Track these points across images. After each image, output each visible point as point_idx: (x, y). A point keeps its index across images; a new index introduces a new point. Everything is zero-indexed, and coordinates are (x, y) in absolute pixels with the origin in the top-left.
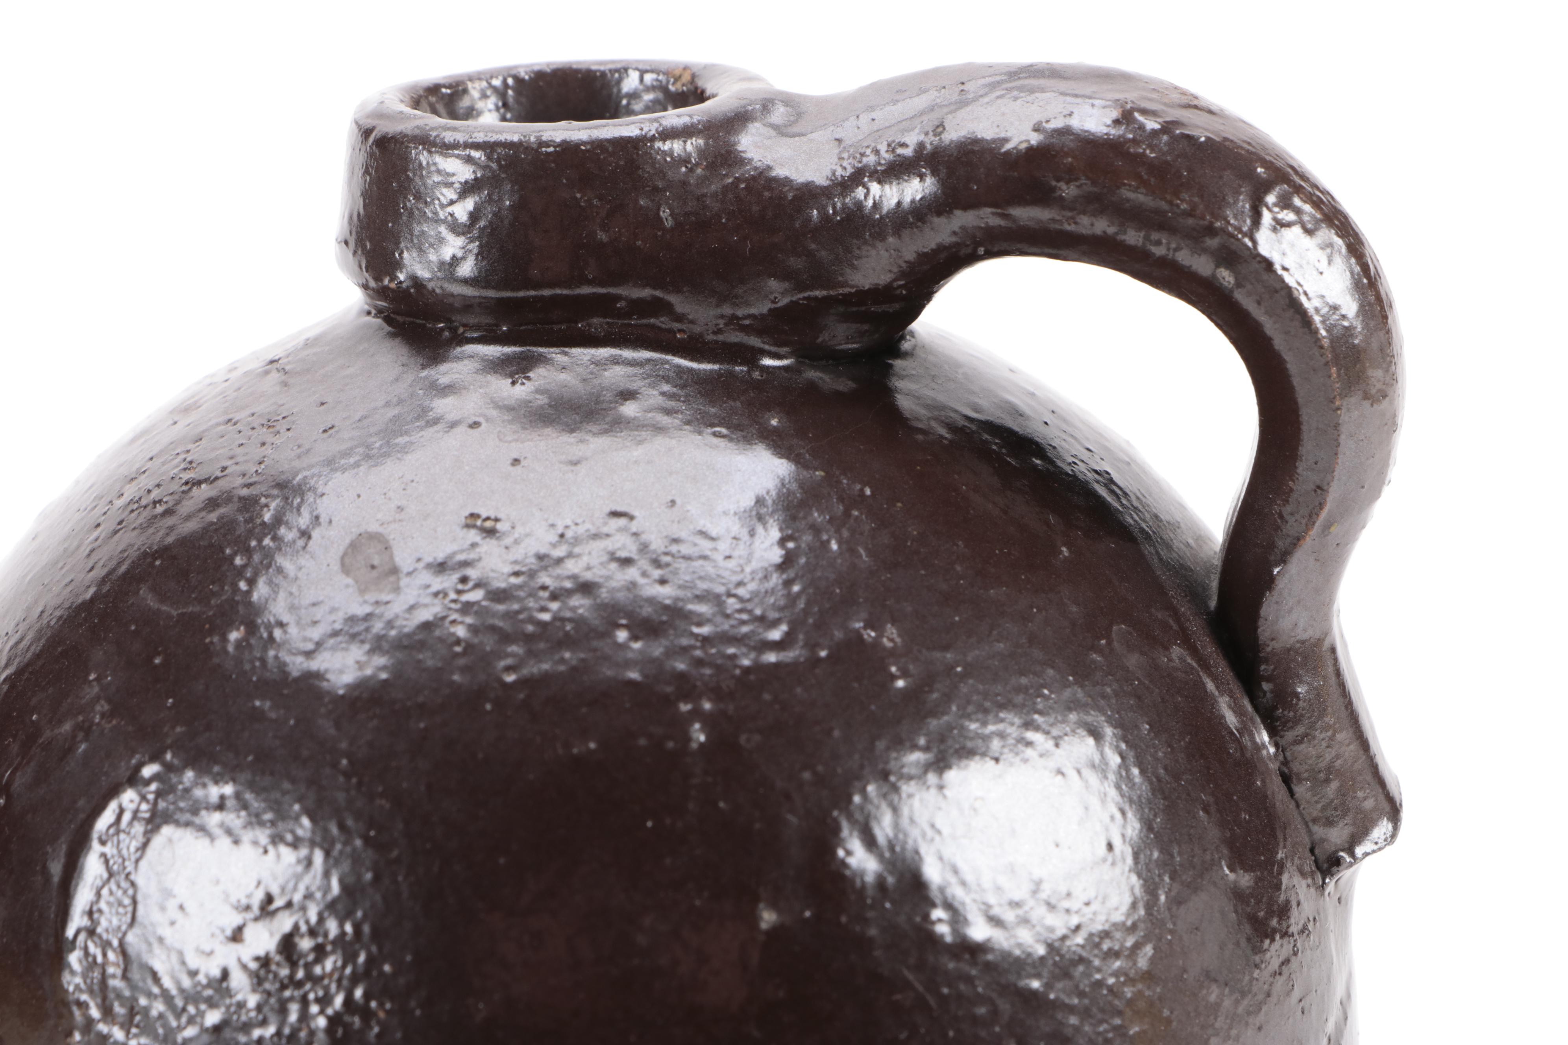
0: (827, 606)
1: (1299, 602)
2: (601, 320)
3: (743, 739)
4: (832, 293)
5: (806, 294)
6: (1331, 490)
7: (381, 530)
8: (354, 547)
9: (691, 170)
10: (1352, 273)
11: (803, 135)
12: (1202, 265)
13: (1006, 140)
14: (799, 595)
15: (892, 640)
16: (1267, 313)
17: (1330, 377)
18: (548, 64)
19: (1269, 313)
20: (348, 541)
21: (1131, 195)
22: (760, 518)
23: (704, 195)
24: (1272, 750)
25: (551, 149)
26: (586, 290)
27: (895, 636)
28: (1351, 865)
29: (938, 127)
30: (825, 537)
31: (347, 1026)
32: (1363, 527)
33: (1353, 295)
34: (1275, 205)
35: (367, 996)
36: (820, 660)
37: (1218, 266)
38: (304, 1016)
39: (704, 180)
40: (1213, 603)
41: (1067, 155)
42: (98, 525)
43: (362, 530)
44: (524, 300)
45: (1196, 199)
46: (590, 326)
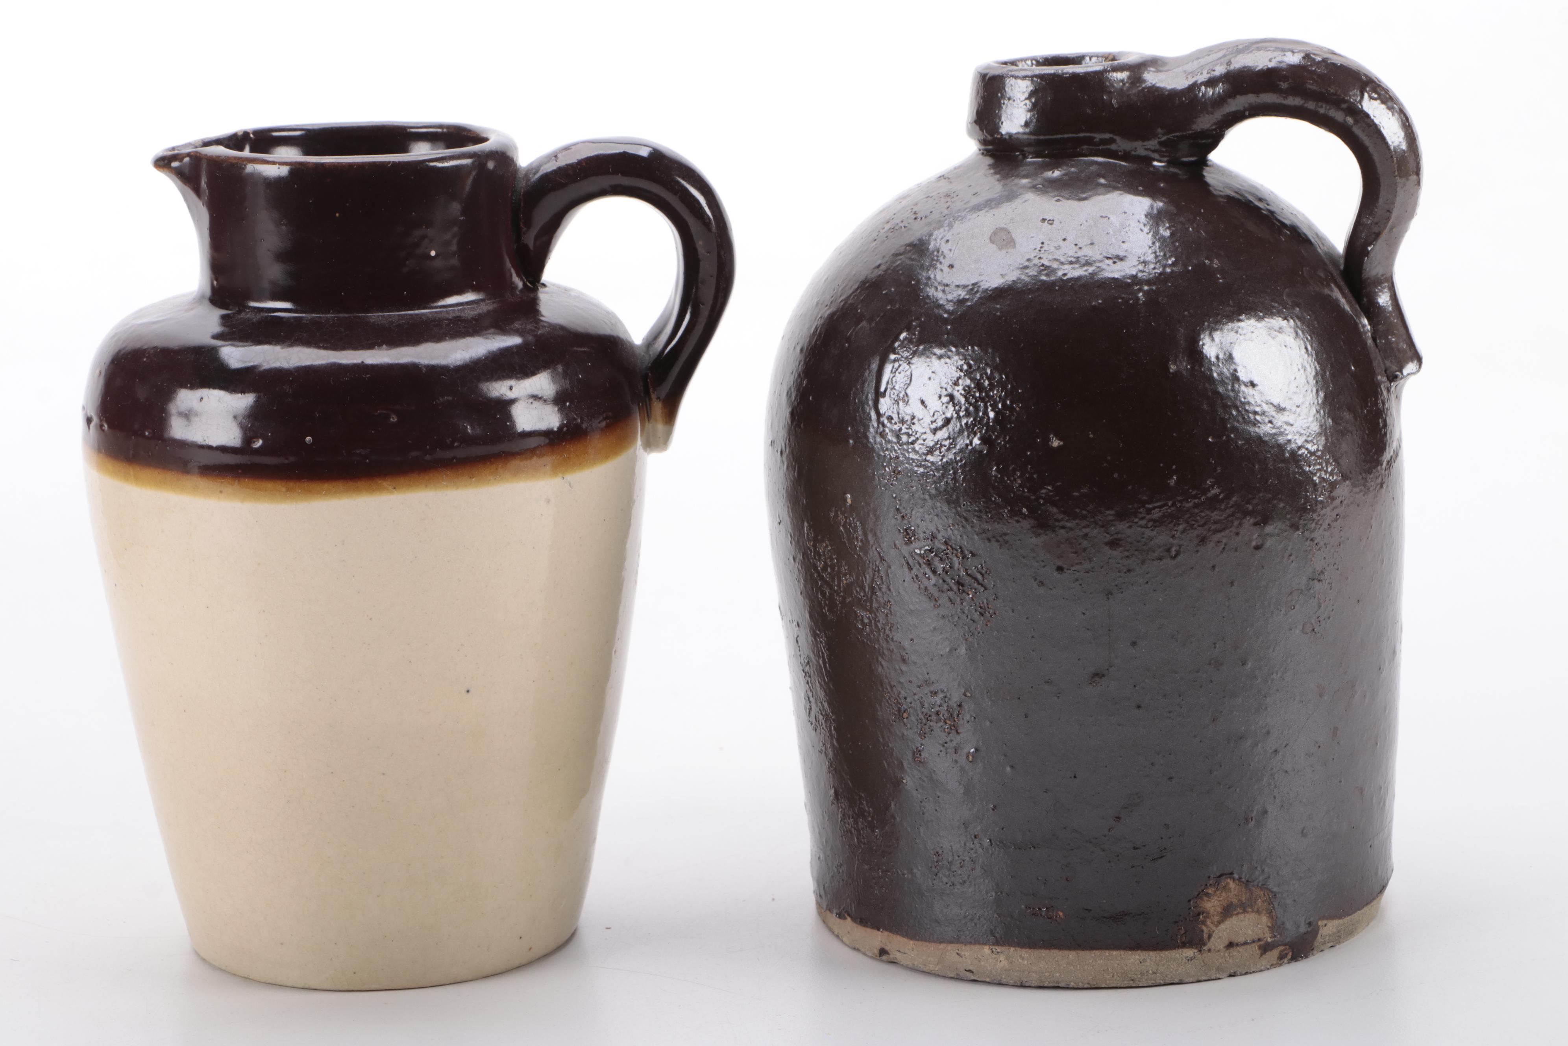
0: (1190, 251)
1: (1379, 263)
2: (1087, 147)
3: (1160, 299)
4: (1184, 133)
5: (1173, 135)
6: (1393, 212)
7: (1005, 226)
8: (995, 233)
9: (1124, 84)
10: (1402, 120)
11: (1170, 70)
12: (1339, 116)
13: (1257, 66)
14: (1178, 246)
15: (1217, 265)
16: (1367, 135)
17: (1393, 162)
18: (1049, 55)
19: (1368, 136)
20: (992, 232)
21: (1311, 87)
22: (1160, 219)
23: (1130, 95)
24: (1369, 327)
25: (1068, 75)
26: (1082, 135)
27: (1218, 263)
28: (1402, 378)
29: (1228, 62)
30: (1187, 226)
31: (1004, 415)
32: (1406, 231)
33: (1402, 129)
34: (1370, 91)
35: (1012, 402)
36: (1189, 271)
37: (1346, 116)
38: (986, 413)
39: (1129, 89)
40: (1342, 267)
41: (1283, 71)
42: (875, 240)
43: (997, 227)
44: (1056, 139)
45: (1337, 88)
46: (1083, 150)
